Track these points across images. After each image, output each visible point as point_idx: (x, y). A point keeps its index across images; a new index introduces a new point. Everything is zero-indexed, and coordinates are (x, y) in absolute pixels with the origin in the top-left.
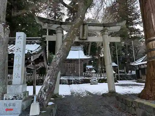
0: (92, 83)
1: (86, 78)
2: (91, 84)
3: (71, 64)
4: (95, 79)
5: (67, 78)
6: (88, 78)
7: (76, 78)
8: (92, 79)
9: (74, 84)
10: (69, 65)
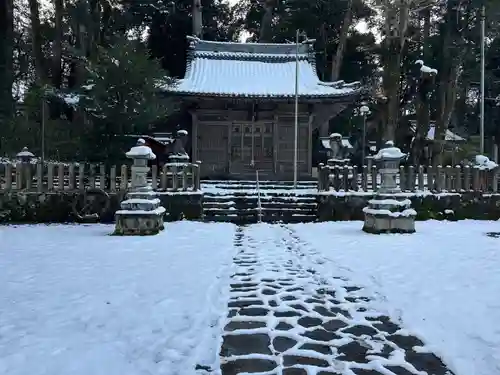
0: (381, 224)
1: (332, 191)
2: (366, 229)
3: (253, 126)
4: (399, 199)
5: (233, 191)
6: (342, 193)
7: (278, 192)
8: (379, 198)
9: (269, 218)
10: (247, 130)
